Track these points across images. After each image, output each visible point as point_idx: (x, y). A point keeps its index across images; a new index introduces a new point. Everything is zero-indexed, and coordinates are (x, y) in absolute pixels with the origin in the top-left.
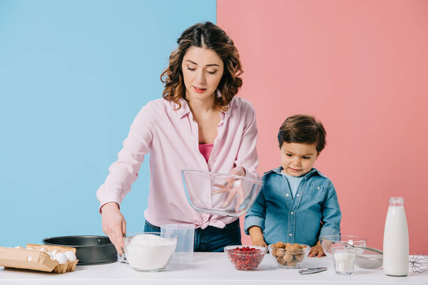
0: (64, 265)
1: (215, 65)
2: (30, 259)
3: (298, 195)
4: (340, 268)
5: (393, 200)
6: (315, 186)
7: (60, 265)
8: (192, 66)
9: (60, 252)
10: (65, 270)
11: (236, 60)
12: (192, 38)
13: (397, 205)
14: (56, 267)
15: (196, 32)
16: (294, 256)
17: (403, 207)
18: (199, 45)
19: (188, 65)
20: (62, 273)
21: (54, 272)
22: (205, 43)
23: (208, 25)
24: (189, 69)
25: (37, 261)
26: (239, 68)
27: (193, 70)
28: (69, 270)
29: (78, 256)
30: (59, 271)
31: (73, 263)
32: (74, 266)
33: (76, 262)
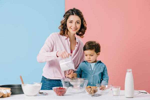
0: (6, 94)
1: (79, 21)
3: (94, 69)
5: (128, 70)
6: (100, 66)
7: (4, 94)
9: (5, 90)
10: (6, 96)
13: (129, 72)
14: (3, 95)
16: (95, 91)
18: (73, 14)
20: (5, 97)
21: (2, 97)
28: (8, 96)
29: (11, 91)
30: (4, 96)
31: (9, 93)
32: (10, 95)
33: (11, 93)
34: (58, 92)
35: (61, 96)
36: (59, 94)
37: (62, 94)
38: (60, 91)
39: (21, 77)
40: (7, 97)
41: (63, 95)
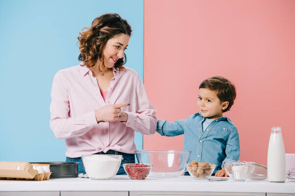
0: (42, 174)
2: (18, 169)
4: (237, 177)
5: (274, 129)
7: (39, 174)
10: (42, 179)
14: (36, 175)
16: (204, 170)
17: (281, 134)
20: (40, 180)
21: (34, 180)
25: (24, 169)
28: (45, 179)
30: (38, 179)
31: (48, 173)
32: (49, 177)
33: (50, 173)
35: (139, 179)
36: (136, 175)
37: (142, 176)
41: (144, 179)
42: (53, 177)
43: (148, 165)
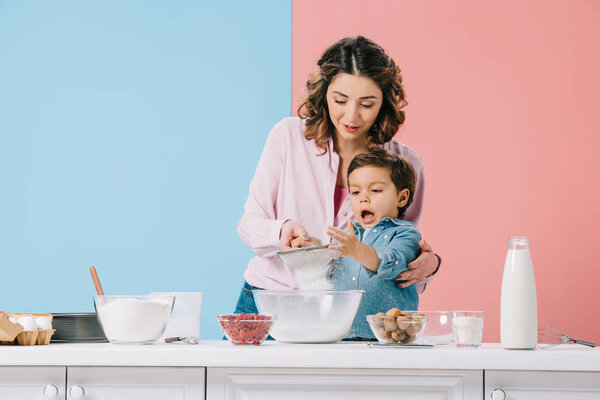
0: (31, 332)
1: (373, 97)
7: (26, 333)
8: (340, 99)
10: (33, 341)
11: (399, 87)
12: (338, 61)
13: (519, 247)
14: (20, 335)
15: (343, 53)
18: (349, 70)
19: (334, 97)
20: (29, 344)
21: (16, 343)
22: (358, 68)
23: (361, 41)
24: (337, 102)
26: (402, 97)
27: (342, 103)
28: (41, 342)
30: (25, 342)
31: (46, 332)
32: (48, 339)
33: (52, 332)
34: (235, 329)
35: (247, 344)
36: (241, 336)
37: (254, 337)
38: (246, 326)
39: (94, 273)
40: (37, 344)
41: (258, 343)
42: (57, 338)
43: (268, 315)
